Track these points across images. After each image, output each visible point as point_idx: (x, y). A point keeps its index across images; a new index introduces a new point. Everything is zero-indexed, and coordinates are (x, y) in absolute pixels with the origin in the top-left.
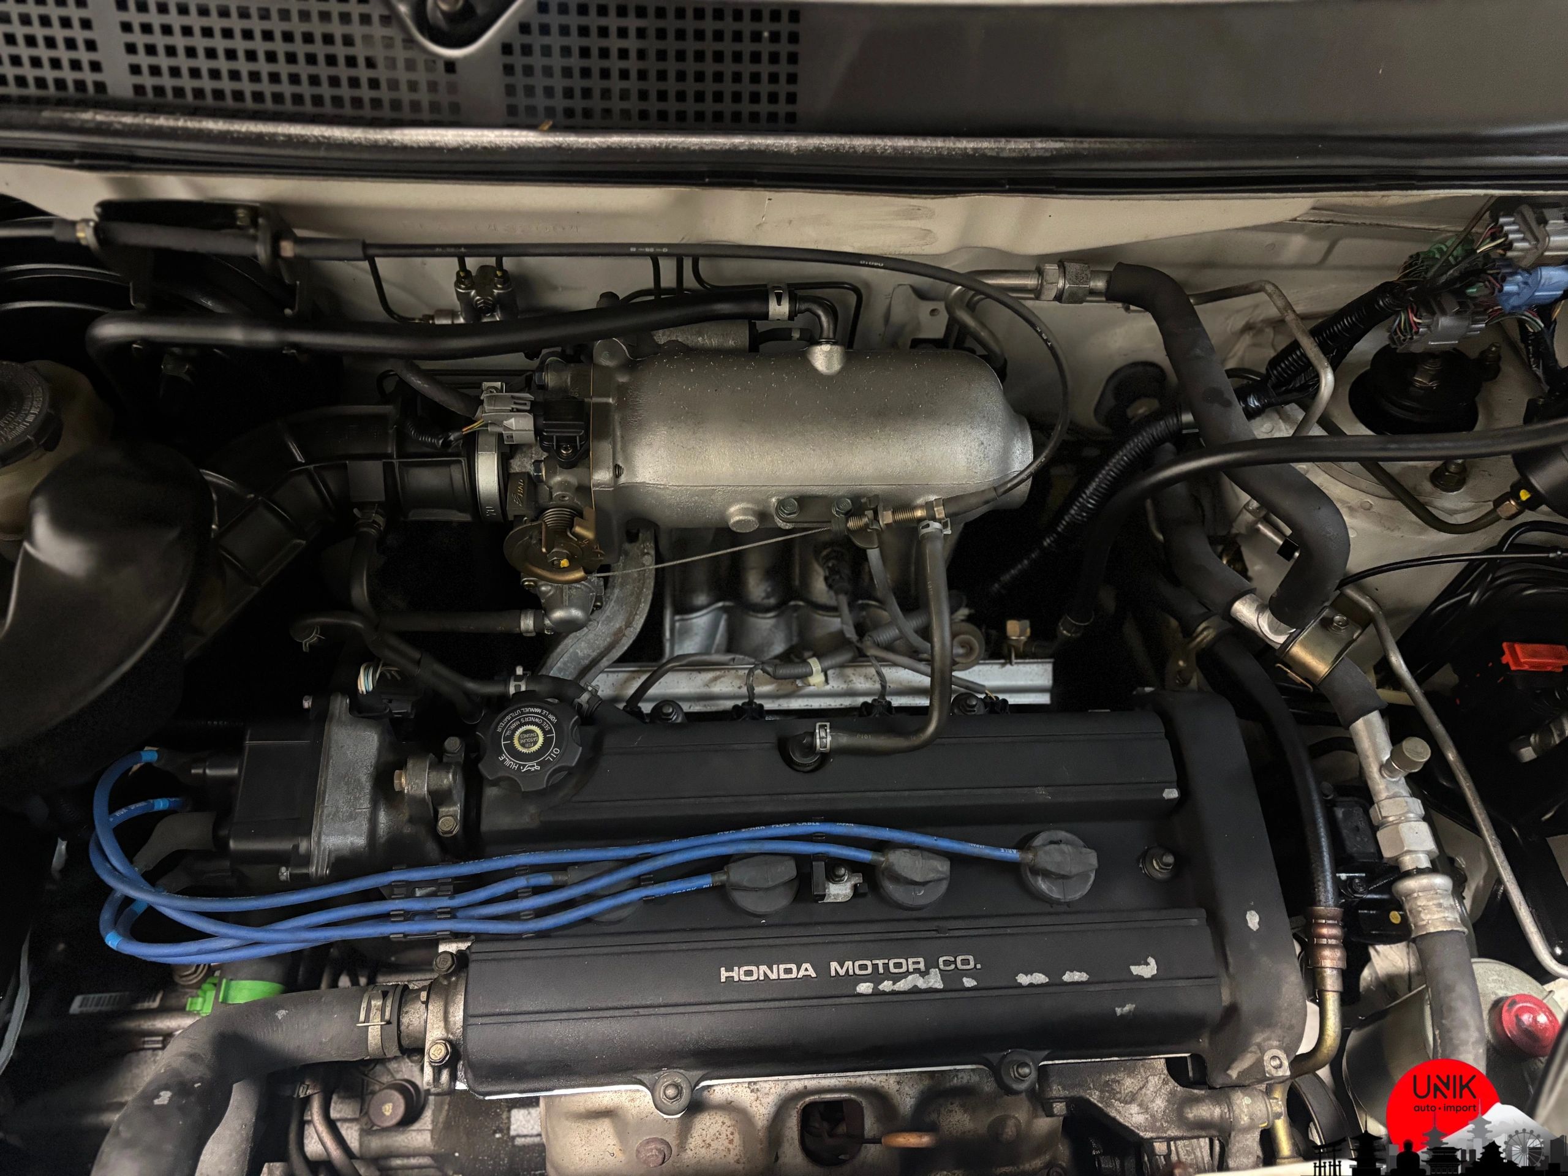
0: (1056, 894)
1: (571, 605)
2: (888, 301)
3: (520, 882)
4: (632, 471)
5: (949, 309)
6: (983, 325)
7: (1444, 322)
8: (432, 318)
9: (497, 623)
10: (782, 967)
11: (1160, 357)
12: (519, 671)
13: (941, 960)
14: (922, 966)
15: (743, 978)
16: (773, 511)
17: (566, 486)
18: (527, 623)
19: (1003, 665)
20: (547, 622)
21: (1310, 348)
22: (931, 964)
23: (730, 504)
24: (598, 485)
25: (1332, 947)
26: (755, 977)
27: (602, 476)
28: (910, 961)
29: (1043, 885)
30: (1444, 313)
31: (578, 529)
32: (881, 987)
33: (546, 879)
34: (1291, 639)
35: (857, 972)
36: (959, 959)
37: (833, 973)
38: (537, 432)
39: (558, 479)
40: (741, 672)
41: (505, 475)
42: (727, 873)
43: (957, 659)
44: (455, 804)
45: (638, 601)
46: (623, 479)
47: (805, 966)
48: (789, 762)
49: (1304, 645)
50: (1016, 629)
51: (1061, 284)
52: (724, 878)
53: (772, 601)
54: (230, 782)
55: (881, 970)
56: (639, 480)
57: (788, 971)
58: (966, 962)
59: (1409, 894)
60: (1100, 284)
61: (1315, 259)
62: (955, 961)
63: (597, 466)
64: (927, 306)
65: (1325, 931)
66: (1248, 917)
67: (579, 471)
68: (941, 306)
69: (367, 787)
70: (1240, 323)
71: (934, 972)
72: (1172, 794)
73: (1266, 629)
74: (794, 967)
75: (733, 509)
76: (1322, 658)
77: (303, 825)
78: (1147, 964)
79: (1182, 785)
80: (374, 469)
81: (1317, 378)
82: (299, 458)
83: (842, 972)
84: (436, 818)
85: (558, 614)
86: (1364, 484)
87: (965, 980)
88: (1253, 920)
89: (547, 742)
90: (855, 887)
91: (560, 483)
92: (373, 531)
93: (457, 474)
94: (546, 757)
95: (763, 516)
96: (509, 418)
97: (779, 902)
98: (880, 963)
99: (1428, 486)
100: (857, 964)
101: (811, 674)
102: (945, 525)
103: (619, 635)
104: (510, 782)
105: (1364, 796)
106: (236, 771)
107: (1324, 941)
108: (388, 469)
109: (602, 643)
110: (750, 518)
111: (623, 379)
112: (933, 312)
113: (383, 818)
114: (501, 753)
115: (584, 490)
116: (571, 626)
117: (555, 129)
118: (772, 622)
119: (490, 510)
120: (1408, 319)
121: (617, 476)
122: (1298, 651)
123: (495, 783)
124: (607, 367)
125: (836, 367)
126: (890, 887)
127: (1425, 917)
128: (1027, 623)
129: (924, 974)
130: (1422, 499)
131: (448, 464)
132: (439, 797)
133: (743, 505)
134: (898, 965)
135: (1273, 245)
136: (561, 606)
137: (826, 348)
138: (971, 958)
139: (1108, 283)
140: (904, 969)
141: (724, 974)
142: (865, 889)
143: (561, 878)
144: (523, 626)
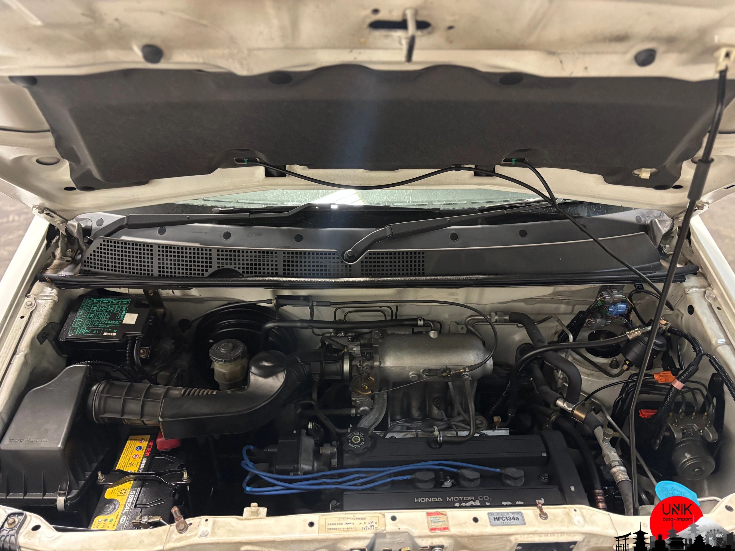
0: (513, 484)
1: (365, 406)
2: (449, 326)
3: (357, 475)
4: (384, 363)
5: (466, 327)
6: (477, 331)
7: (598, 320)
8: (325, 334)
9: (344, 412)
10: (432, 498)
11: (530, 342)
12: (351, 426)
13: (479, 497)
14: (473, 499)
15: (421, 501)
16: (421, 373)
17: (367, 365)
18: (353, 411)
19: (494, 430)
20: (359, 411)
21: (567, 330)
22: (476, 498)
23: (410, 372)
24: (375, 366)
25: (601, 502)
26: (425, 501)
27: (377, 364)
28: (470, 497)
29: (509, 482)
30: (598, 318)
31: (371, 378)
32: (462, 504)
33: (364, 475)
34: (574, 409)
35: (455, 500)
36: (484, 497)
37: (447, 500)
38: (361, 351)
39: (366, 364)
40: (413, 433)
41: (351, 366)
42: (415, 475)
43: (479, 426)
44: (335, 459)
45: (383, 409)
46: (382, 365)
47: (439, 498)
48: (431, 447)
49: (578, 410)
50: (497, 419)
51: (496, 318)
52: (414, 476)
53: (420, 418)
54: (274, 453)
55: (461, 500)
56: (386, 365)
57: (435, 499)
58: (486, 498)
59: (615, 473)
60: (507, 318)
61: (570, 311)
62: (483, 498)
63: (376, 361)
64: (460, 327)
65: (599, 497)
66: (571, 487)
67: (371, 361)
68: (464, 326)
69: (312, 453)
70: (554, 331)
71: (477, 501)
72: (545, 455)
73: (566, 407)
74: (436, 499)
75: (410, 373)
76: (583, 413)
77: (296, 461)
78: (541, 500)
79: (547, 452)
80: (318, 364)
81: (568, 337)
82: (300, 362)
83: (450, 500)
84: (331, 462)
85: (362, 409)
86: (591, 368)
87: (486, 503)
88: (573, 488)
89: (362, 440)
90: (452, 483)
91: (366, 365)
92: (317, 380)
93: (338, 365)
94: (361, 444)
95: (419, 376)
96: (354, 348)
97: (431, 485)
98: (461, 498)
99: (609, 368)
100: (454, 498)
101: (434, 431)
102: (469, 377)
103: (377, 419)
104: (352, 450)
105: (599, 449)
106: (276, 450)
107: (598, 500)
108: (322, 364)
109: (372, 422)
110: (415, 375)
111: (381, 341)
112: (462, 328)
113: (316, 464)
114: (349, 443)
115: (372, 367)
116: (365, 413)
117: (372, 277)
118: (421, 424)
119: (346, 376)
120: (589, 321)
121: (380, 364)
122: (576, 412)
123: (347, 452)
124: (376, 338)
125: (436, 336)
126: (463, 483)
127: (619, 477)
128: (500, 417)
129: (474, 501)
130: (608, 371)
131: (336, 362)
132: (332, 456)
133: (414, 372)
134: (466, 498)
135: (557, 308)
136: (362, 406)
137: (433, 332)
138: (488, 497)
139: (509, 317)
140: (468, 500)
141: (416, 500)
142: (455, 483)
143: (367, 475)
144: (352, 412)
